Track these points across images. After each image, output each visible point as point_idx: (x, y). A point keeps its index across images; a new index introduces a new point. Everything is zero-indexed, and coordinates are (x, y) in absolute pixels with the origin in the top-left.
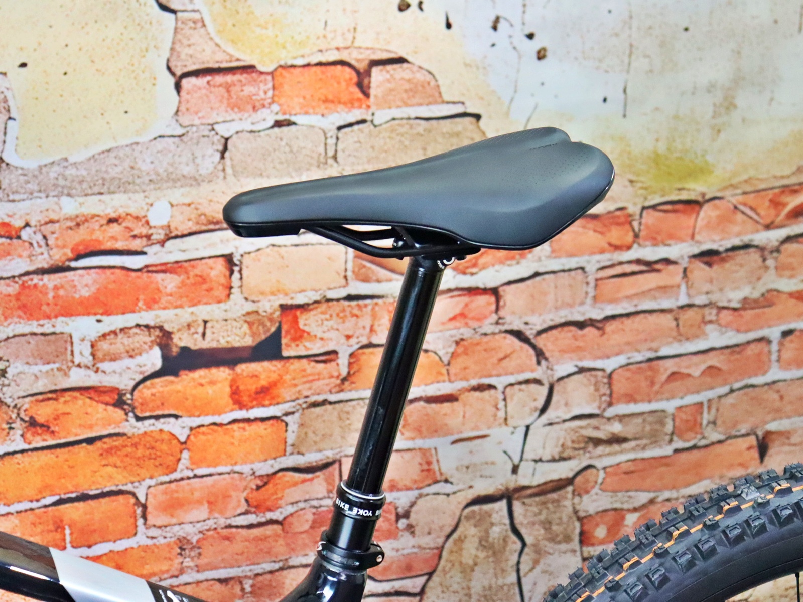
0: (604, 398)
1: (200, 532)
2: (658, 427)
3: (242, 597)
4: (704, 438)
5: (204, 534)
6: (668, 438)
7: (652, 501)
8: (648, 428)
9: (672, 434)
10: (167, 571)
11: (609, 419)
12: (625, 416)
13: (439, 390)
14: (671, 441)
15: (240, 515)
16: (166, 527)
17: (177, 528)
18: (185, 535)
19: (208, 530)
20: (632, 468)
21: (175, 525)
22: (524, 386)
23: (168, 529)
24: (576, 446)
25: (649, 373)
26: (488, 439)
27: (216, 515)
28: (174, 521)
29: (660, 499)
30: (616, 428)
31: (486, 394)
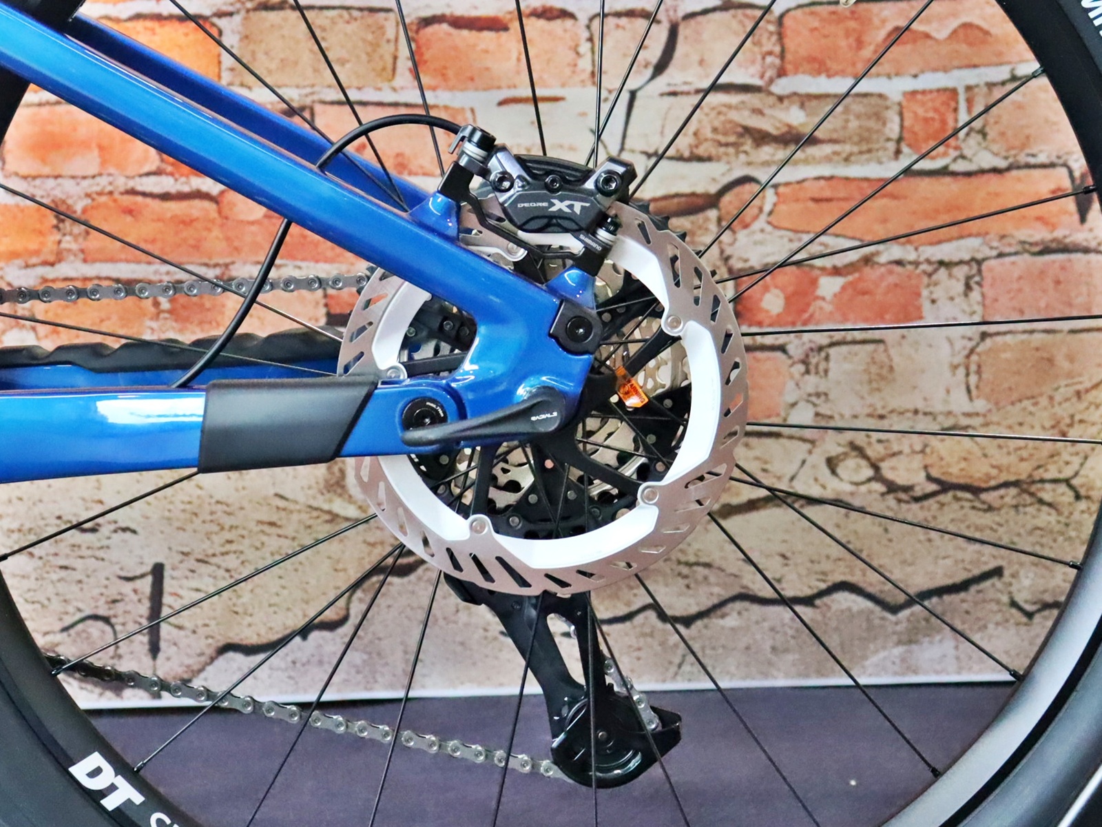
0: (769, 59)
1: (88, 195)
2: (872, 124)
3: (156, 317)
4: (963, 157)
5: (93, 200)
6: (891, 146)
7: (867, 260)
8: (854, 124)
9: (900, 140)
10: (37, 253)
11: (781, 99)
12: (811, 97)
13: (476, 8)
14: (898, 152)
15: (148, 174)
16: (34, 178)
17: (51, 183)
18: (63, 197)
19: (100, 194)
20: (827, 193)
21: (48, 177)
22: (624, 21)
23: (38, 182)
24: (723, 139)
25: (852, 24)
26: (561, 103)
27: (112, 170)
28: (46, 170)
29: (883, 259)
30: (796, 117)
31: (557, 25)
